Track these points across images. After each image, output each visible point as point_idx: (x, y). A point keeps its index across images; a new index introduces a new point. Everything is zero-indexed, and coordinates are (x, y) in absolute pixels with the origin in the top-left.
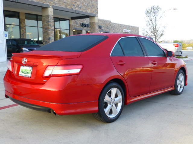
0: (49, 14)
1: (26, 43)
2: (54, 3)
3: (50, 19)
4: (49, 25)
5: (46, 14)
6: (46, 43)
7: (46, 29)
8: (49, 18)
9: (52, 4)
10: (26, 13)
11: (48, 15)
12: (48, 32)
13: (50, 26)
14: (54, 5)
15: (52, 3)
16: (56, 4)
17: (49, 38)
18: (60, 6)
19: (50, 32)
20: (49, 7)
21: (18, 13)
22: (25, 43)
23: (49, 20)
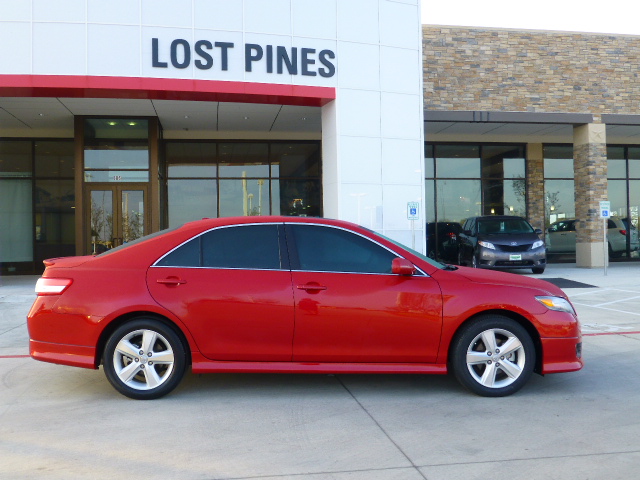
0: (590, 141)
1: (503, 228)
2: (609, 107)
3: (595, 155)
4: (589, 174)
5: (584, 143)
6: (583, 225)
7: (582, 185)
8: (591, 153)
9: (602, 110)
10: (544, 145)
11: (588, 145)
12: (587, 193)
13: (591, 176)
14: (608, 112)
15: (603, 107)
16: (616, 109)
17: (590, 211)
18: (634, 114)
19: (591, 192)
20: (592, 121)
21: (524, 146)
22: (499, 228)
23: (591, 159)
